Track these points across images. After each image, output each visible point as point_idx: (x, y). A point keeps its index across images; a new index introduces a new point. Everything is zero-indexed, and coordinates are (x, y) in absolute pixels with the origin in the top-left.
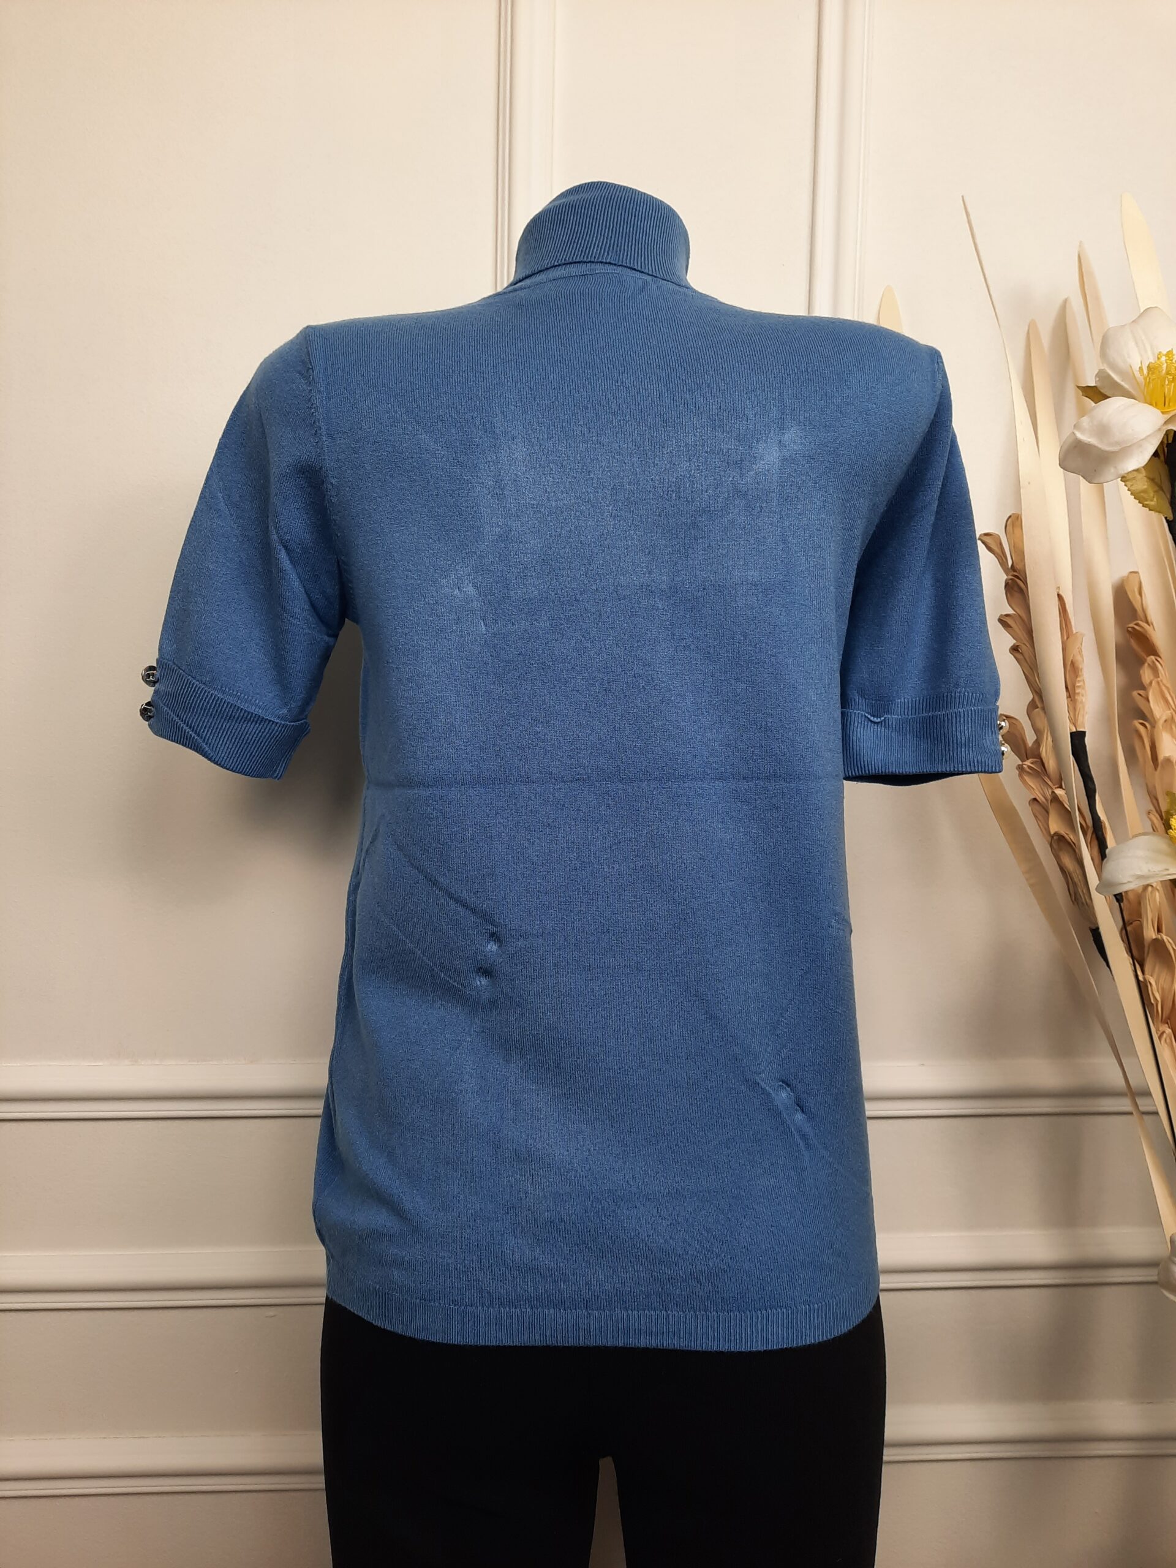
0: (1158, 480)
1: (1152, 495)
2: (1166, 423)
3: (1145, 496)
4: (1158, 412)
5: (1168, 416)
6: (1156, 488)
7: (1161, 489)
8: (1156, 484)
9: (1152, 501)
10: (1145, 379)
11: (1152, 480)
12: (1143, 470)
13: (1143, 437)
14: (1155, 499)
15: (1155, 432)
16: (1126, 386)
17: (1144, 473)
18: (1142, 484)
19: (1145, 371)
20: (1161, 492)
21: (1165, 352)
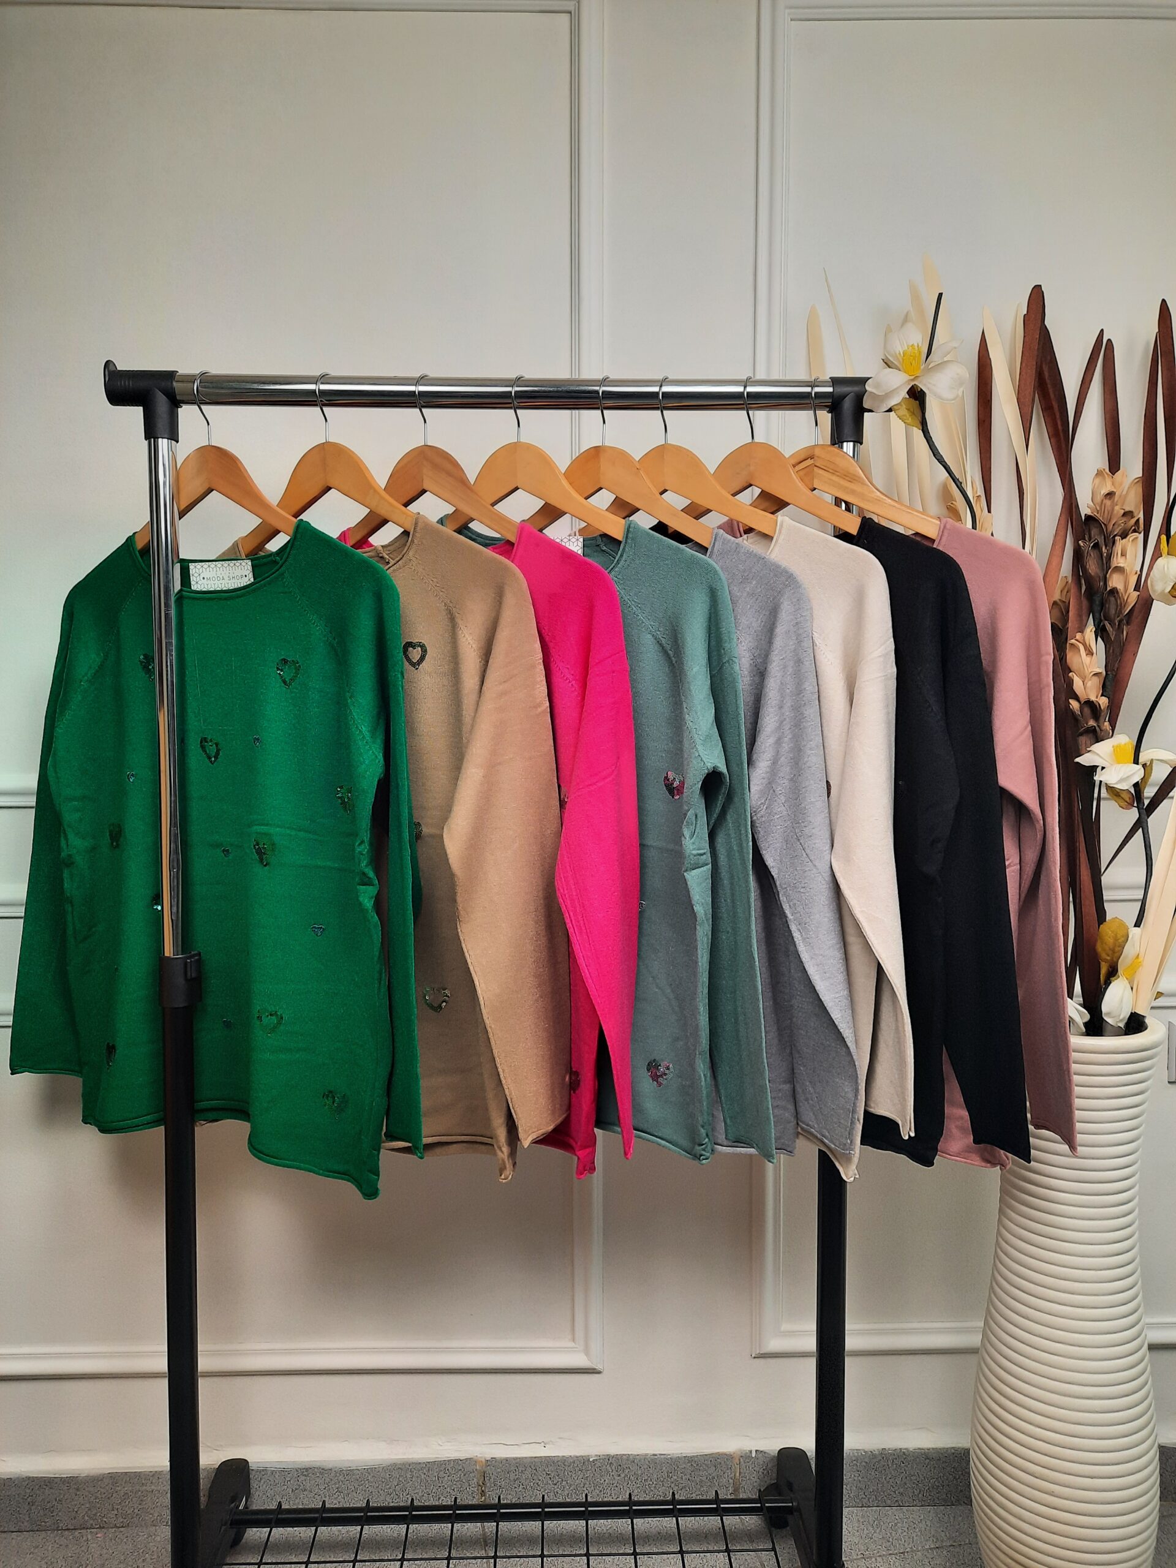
0: (912, 410)
1: (908, 416)
2: (913, 380)
3: (905, 418)
4: (907, 375)
5: (913, 377)
6: (911, 414)
7: (913, 413)
8: (911, 412)
9: (908, 420)
10: (903, 360)
11: (908, 410)
12: (902, 403)
13: (895, 387)
14: (910, 419)
15: (904, 384)
16: (895, 363)
17: (904, 406)
18: (903, 411)
19: (902, 353)
20: (913, 416)
21: (911, 344)
